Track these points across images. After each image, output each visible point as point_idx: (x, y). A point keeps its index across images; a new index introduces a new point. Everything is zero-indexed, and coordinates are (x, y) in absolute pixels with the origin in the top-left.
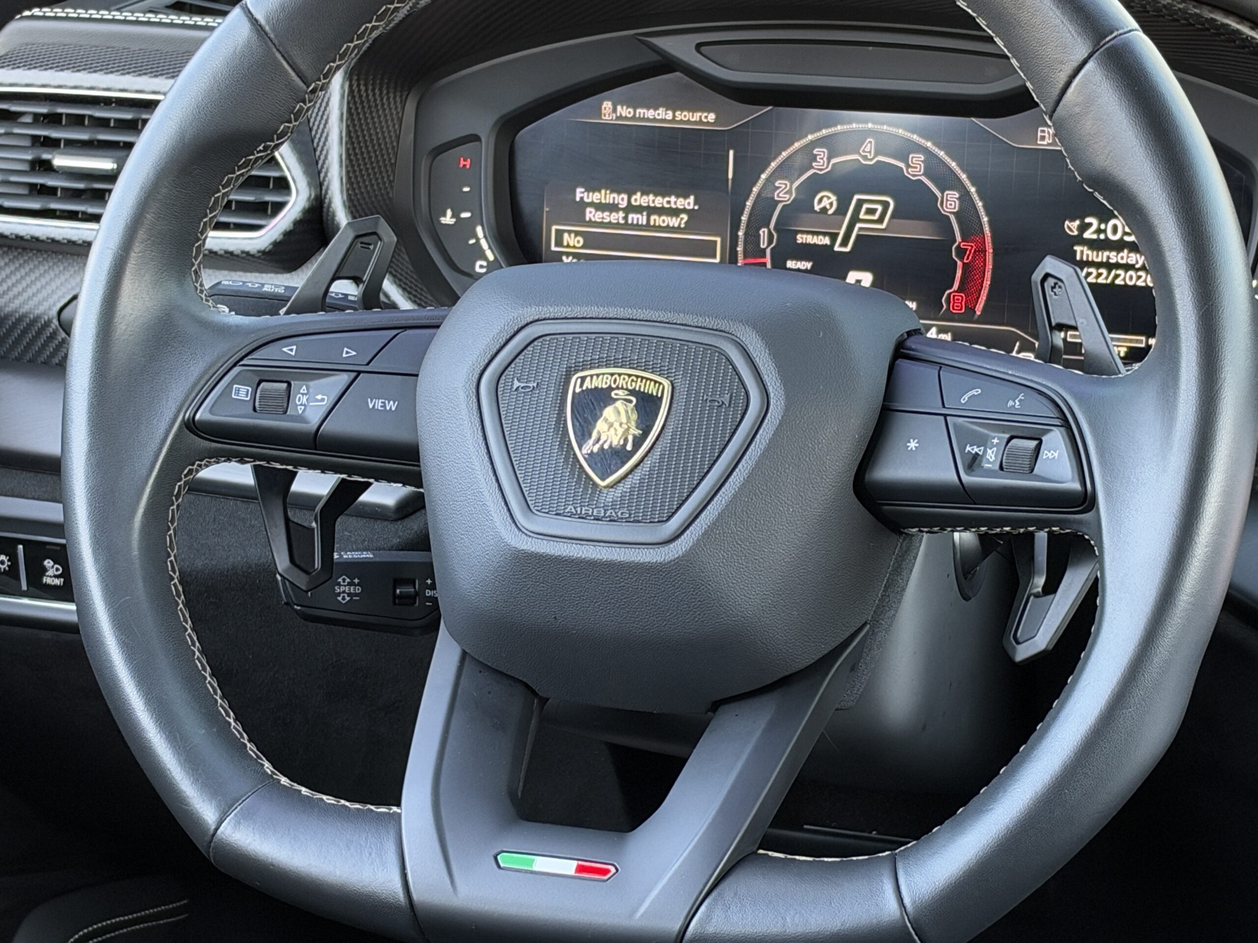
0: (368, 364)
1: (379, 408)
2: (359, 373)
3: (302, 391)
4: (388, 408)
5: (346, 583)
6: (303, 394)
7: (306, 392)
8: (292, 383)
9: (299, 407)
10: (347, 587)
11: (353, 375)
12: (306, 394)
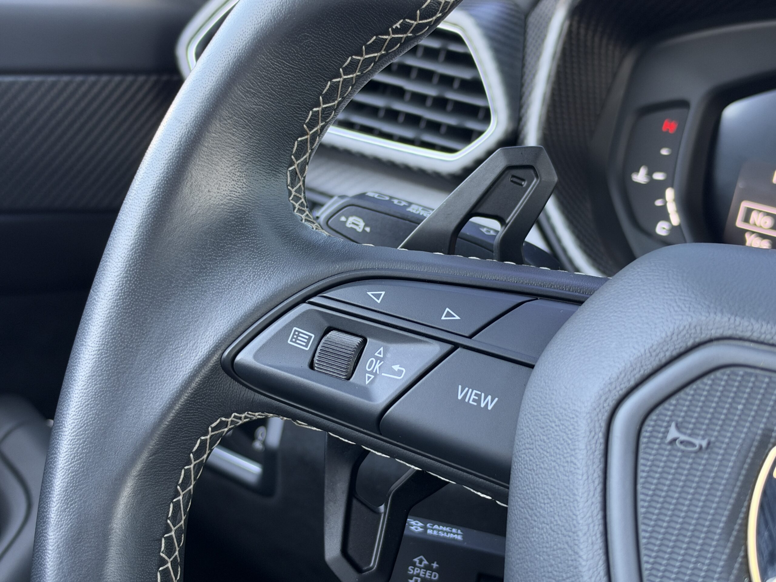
0: (471, 337)
1: (471, 402)
2: (456, 346)
3: (376, 354)
4: (483, 405)
5: (422, 566)
6: (377, 358)
7: (382, 356)
8: (368, 340)
9: (367, 375)
10: (422, 570)
11: (449, 347)
12: (381, 359)
